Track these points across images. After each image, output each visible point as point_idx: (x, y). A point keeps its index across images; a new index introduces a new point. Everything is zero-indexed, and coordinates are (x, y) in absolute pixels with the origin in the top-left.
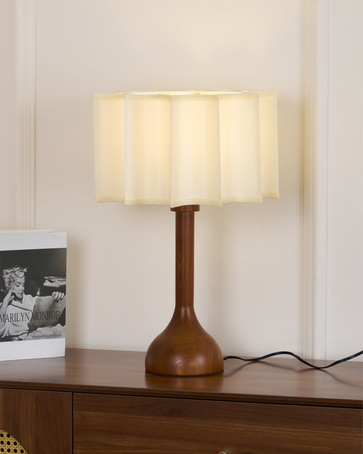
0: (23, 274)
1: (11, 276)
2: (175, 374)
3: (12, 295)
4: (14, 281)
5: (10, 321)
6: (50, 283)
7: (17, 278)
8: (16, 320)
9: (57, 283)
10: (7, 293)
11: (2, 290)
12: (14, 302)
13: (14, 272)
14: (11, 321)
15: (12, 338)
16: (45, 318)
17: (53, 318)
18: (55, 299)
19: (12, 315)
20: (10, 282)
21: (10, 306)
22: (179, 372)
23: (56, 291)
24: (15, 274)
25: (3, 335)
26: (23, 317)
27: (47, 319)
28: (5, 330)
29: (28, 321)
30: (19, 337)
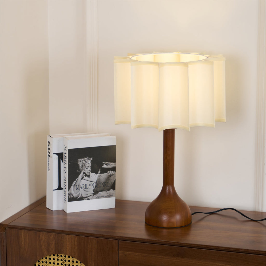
0: (90, 161)
1: (83, 163)
3: (83, 174)
4: (85, 165)
5: (82, 188)
6: (106, 166)
7: (87, 164)
8: (86, 188)
9: (110, 166)
10: (81, 172)
11: (77, 171)
12: (85, 178)
13: (85, 160)
15: (84, 199)
16: (103, 186)
17: (108, 186)
18: (109, 175)
19: (83, 185)
20: (82, 166)
21: (83, 180)
23: (110, 170)
24: (85, 161)
25: (78, 197)
26: (90, 186)
27: (105, 187)
28: (79, 194)
29: (93, 188)
30: (88, 198)
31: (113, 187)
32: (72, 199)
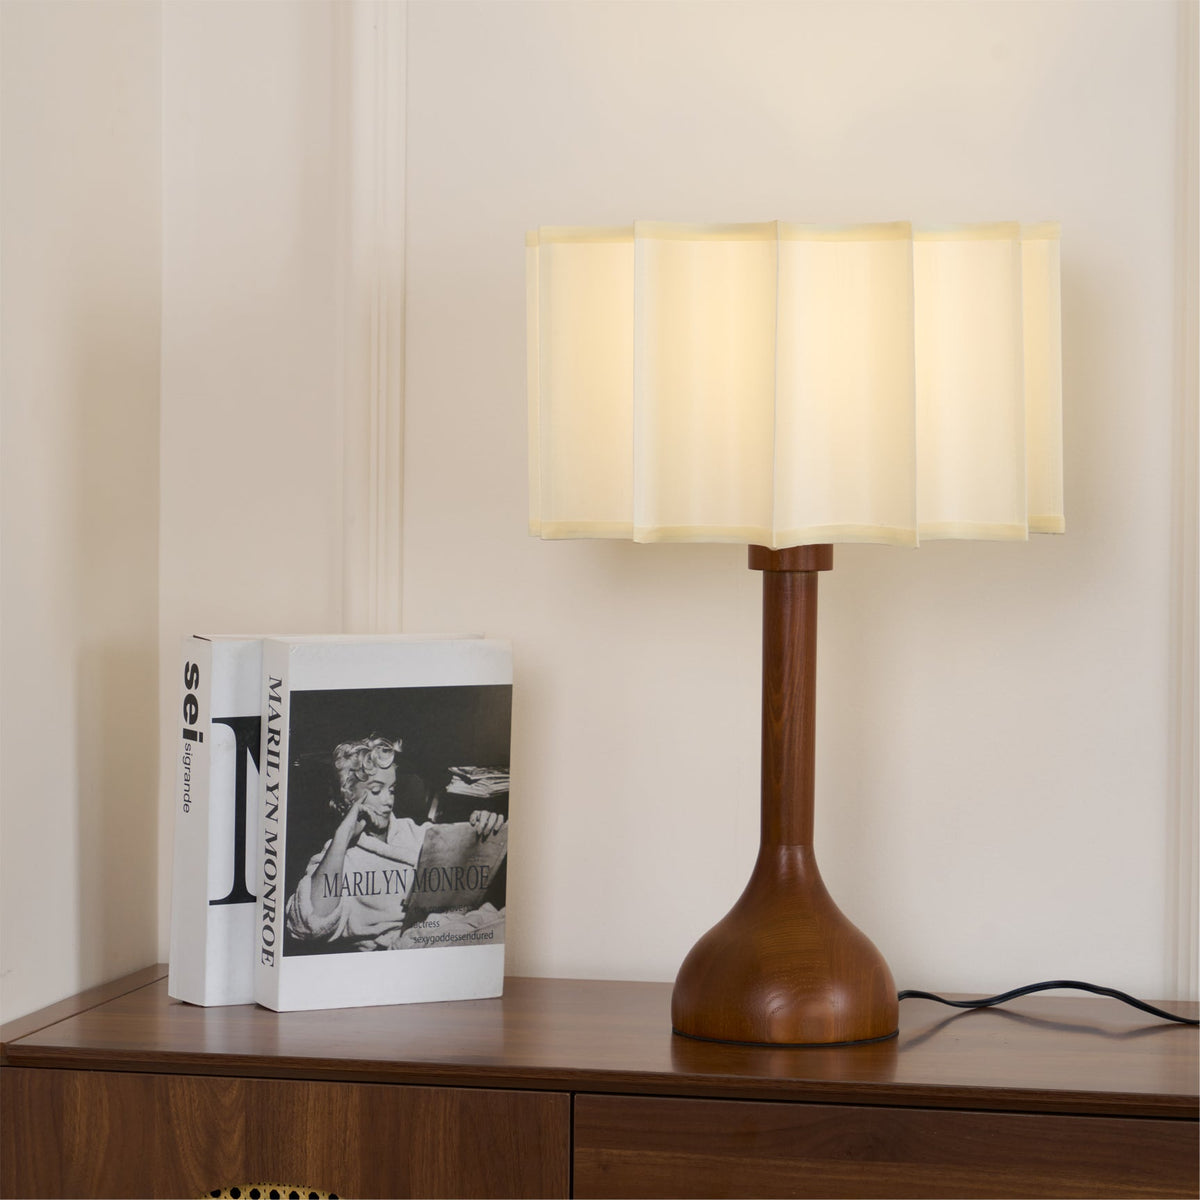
0: (391, 758)
1: (357, 763)
2: (767, 1040)
3: (359, 819)
4: (366, 777)
5: (352, 893)
6: (466, 785)
7: (374, 769)
8: (370, 892)
9: (484, 785)
10: (347, 811)
11: (332, 803)
12: (366, 840)
13: (366, 751)
14: (355, 894)
15: (357, 943)
16: (450, 885)
17: (472, 886)
18: (476, 832)
19: (358, 876)
20: (355, 781)
21: (355, 850)
22: (779, 1034)
23: (480, 809)
24: (370, 758)
25: (332, 933)
26: (388, 883)
27: (456, 889)
28: (338, 920)
29: (403, 895)
30: (377, 940)
31: (496, 892)
32: (303, 943)
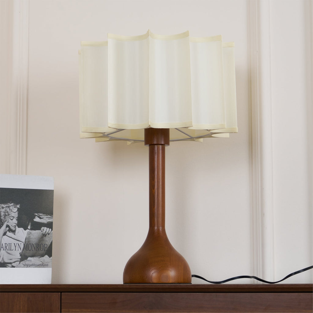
0: (17, 209)
1: (6, 210)
3: (6, 227)
4: (9, 215)
5: (4, 250)
6: (40, 219)
7: (11, 212)
8: (10, 249)
9: (45, 219)
10: (3, 225)
12: (8, 233)
13: (9, 207)
14: (5, 250)
15: (6, 265)
17: (42, 250)
18: (43, 234)
19: (6, 244)
20: (5, 215)
21: (5, 237)
23: (44, 227)
24: (10, 209)
26: (15, 247)
27: (37, 250)
29: (20, 251)
30: (12, 264)
31: (49, 252)
